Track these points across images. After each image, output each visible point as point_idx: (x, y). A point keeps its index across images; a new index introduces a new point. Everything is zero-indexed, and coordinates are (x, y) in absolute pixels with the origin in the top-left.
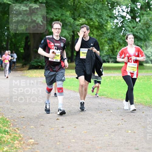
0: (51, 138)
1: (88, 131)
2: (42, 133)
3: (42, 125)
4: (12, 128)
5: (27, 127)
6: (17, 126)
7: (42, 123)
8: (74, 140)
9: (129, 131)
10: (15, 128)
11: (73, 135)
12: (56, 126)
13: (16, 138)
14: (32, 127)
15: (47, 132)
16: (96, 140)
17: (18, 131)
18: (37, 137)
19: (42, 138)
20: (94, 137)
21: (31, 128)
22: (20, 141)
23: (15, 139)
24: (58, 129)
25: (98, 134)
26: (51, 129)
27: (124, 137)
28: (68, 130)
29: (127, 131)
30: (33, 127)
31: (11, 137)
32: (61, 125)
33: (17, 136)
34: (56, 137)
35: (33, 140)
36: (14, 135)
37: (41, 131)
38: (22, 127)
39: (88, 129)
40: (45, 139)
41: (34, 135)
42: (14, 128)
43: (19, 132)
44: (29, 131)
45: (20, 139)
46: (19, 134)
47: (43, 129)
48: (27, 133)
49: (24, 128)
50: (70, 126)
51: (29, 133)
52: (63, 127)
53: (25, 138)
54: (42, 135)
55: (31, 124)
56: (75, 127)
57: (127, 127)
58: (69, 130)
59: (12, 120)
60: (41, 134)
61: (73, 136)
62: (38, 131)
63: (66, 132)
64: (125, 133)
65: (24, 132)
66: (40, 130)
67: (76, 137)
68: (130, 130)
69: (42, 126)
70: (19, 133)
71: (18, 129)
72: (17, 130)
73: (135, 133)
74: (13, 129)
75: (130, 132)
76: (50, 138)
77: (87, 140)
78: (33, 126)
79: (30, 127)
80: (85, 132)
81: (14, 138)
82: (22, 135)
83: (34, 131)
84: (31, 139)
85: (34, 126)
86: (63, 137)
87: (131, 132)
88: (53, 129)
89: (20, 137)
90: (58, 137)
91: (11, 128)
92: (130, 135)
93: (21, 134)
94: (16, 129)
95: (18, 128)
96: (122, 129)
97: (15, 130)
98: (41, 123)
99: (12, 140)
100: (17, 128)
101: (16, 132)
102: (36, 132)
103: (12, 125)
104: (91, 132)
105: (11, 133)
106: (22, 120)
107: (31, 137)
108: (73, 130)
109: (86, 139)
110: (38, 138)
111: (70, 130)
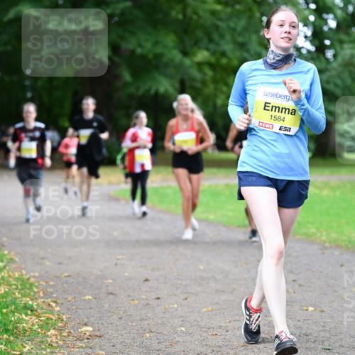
0: (132, 322)
1: (217, 307)
2: (110, 312)
3: (112, 294)
4: (42, 300)
5: (76, 299)
6: (55, 295)
7: (111, 289)
8: (183, 329)
9: (311, 309)
10: (49, 300)
11: (182, 317)
12: (144, 297)
13: (50, 322)
14: (87, 297)
15: (123, 309)
16: (234, 328)
17: (56, 306)
18: (100, 322)
19: (111, 324)
20: (230, 322)
21: (85, 300)
22: (60, 330)
23: (50, 326)
24: (146, 302)
25: (238, 315)
26: (132, 302)
27: (299, 321)
28: (171, 306)
29: (305, 308)
30: (89, 299)
31: (41, 321)
32: (153, 294)
33: (54, 318)
34: (142, 320)
35: (90, 329)
36: (47, 315)
37: (109, 306)
38: (66, 296)
39: (216, 303)
40: (117, 325)
41: (93, 316)
42: (46, 301)
43: (58, 308)
44: (80, 307)
45: (60, 324)
46: (58, 315)
47: (113, 303)
48: (76, 312)
49: (69, 301)
50: (175, 295)
51: (80, 312)
52: (159, 298)
53: (73, 324)
54: (111, 316)
55: (85, 291)
56: (186, 299)
57: (304, 299)
58: (173, 304)
59: (41, 283)
60: (109, 314)
61: (182, 319)
62: (103, 307)
63: (165, 309)
64: (301, 311)
65: (69, 309)
66: (106, 306)
67: (187, 322)
68: (311, 306)
69: (111, 296)
70: (59, 311)
71: (55, 302)
72: (54, 305)
73: (322, 311)
74: (44, 302)
75: (312, 311)
76: (130, 324)
77: (213, 328)
78: (89, 295)
79: (83, 298)
80: (210, 309)
81: (47, 324)
82: (64, 317)
83: (91, 308)
84: (86, 325)
85: (92, 295)
86: (160, 321)
87: (315, 310)
88: (136, 302)
89: (60, 321)
90: (146, 320)
91: (40, 301)
92: (311, 316)
93: (63, 314)
94: (51, 303)
95: (55, 300)
96: (295, 304)
97: (49, 305)
98: (109, 288)
99: (41, 327)
100: (53, 299)
101: (50, 308)
102: (97, 310)
103: (41, 294)
104: (224, 311)
105: (40, 311)
106: (64, 283)
107: (86, 320)
108: (181, 305)
109: (213, 326)
110: (102, 324)
111: (176, 306)
